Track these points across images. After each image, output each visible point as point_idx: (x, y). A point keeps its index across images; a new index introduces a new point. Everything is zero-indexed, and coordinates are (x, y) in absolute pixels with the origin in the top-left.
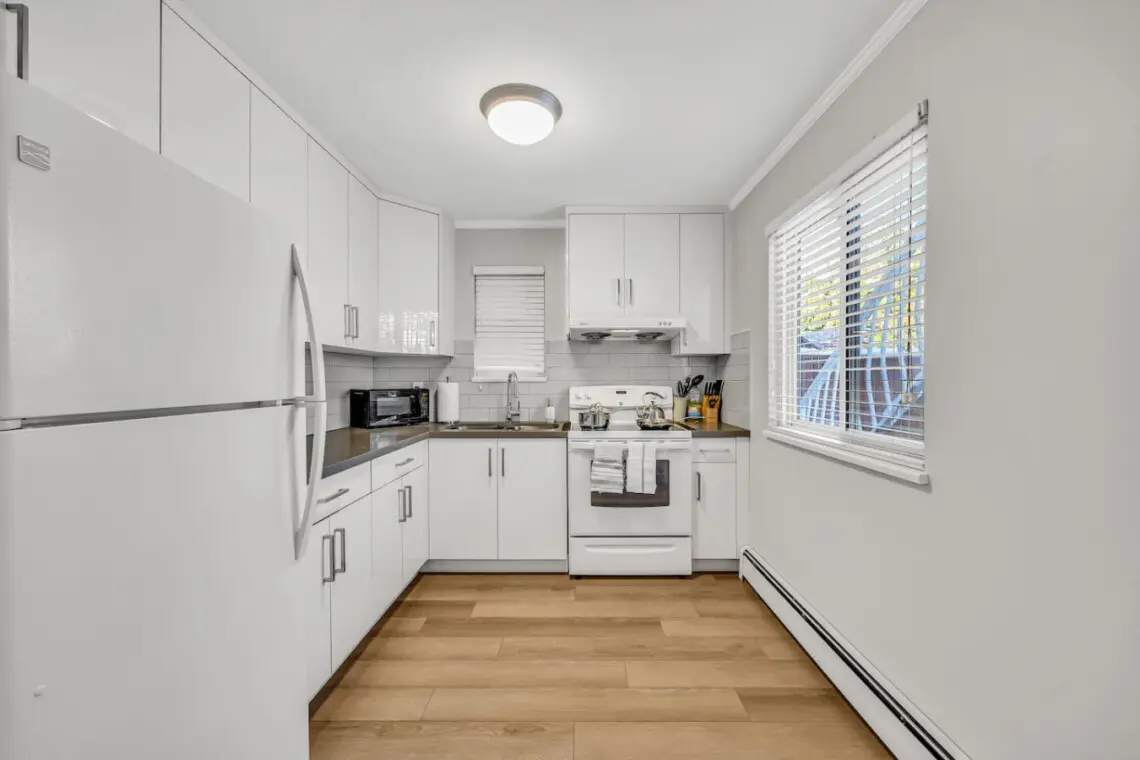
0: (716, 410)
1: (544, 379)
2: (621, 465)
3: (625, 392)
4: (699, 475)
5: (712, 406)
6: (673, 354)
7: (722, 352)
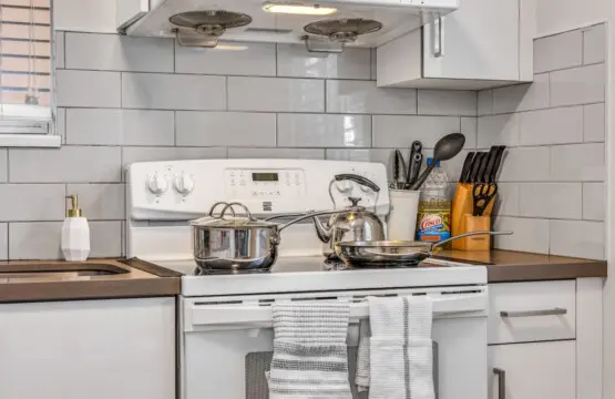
0: (485, 220)
1: (52, 140)
2: (344, 360)
3: (274, 177)
4: (500, 374)
5: (478, 212)
6: (381, 82)
7: (515, 78)
